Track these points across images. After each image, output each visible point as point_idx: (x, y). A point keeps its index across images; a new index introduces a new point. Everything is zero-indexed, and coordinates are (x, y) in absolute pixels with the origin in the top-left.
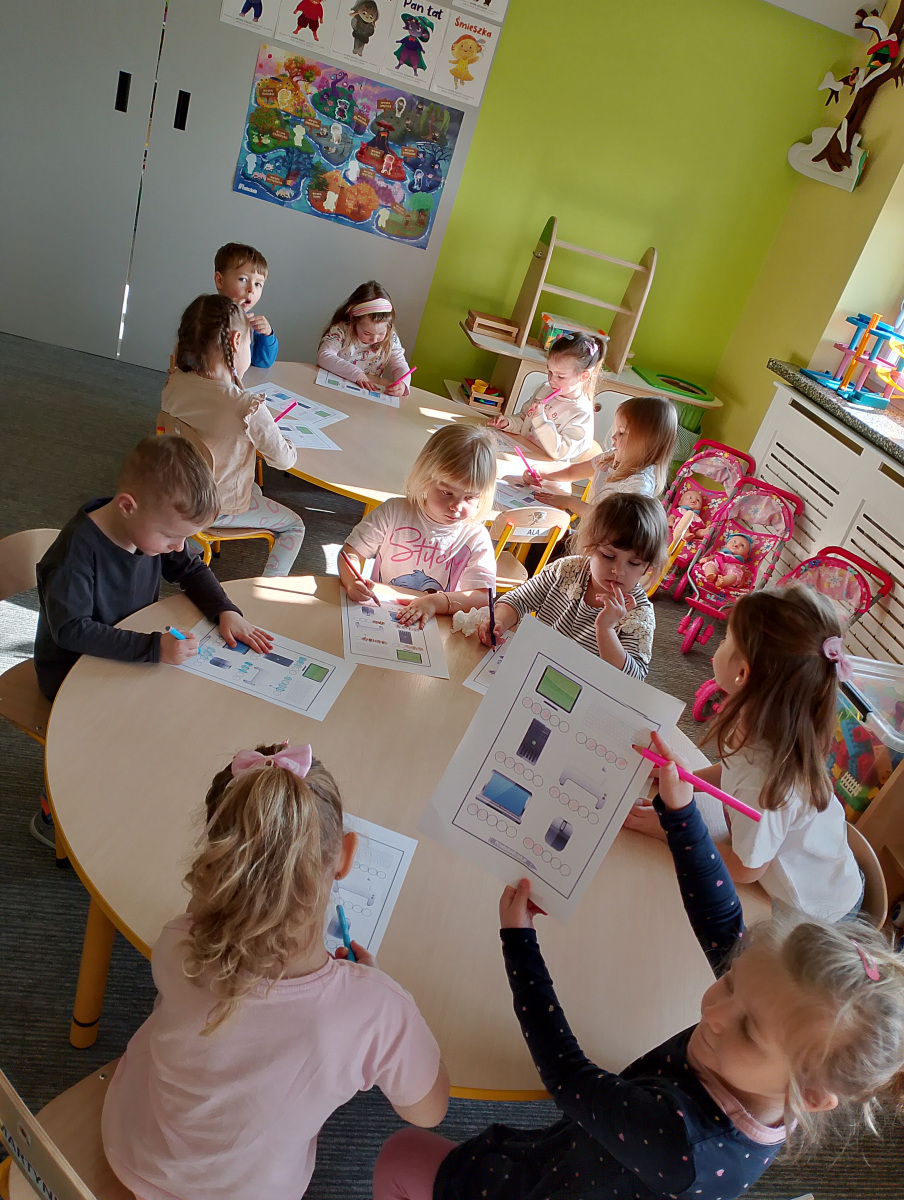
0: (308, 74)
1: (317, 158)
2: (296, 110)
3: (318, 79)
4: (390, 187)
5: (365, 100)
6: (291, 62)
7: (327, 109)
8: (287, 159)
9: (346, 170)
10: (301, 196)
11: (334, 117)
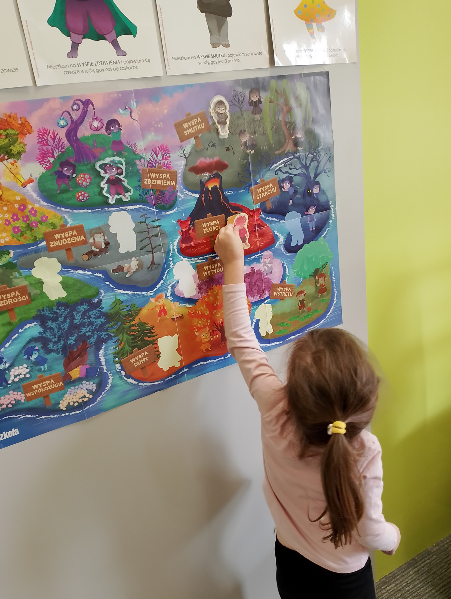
5: (151, 138)
7: (82, 195)
8: (49, 335)
9: (173, 286)
10: (110, 381)
11: (105, 203)
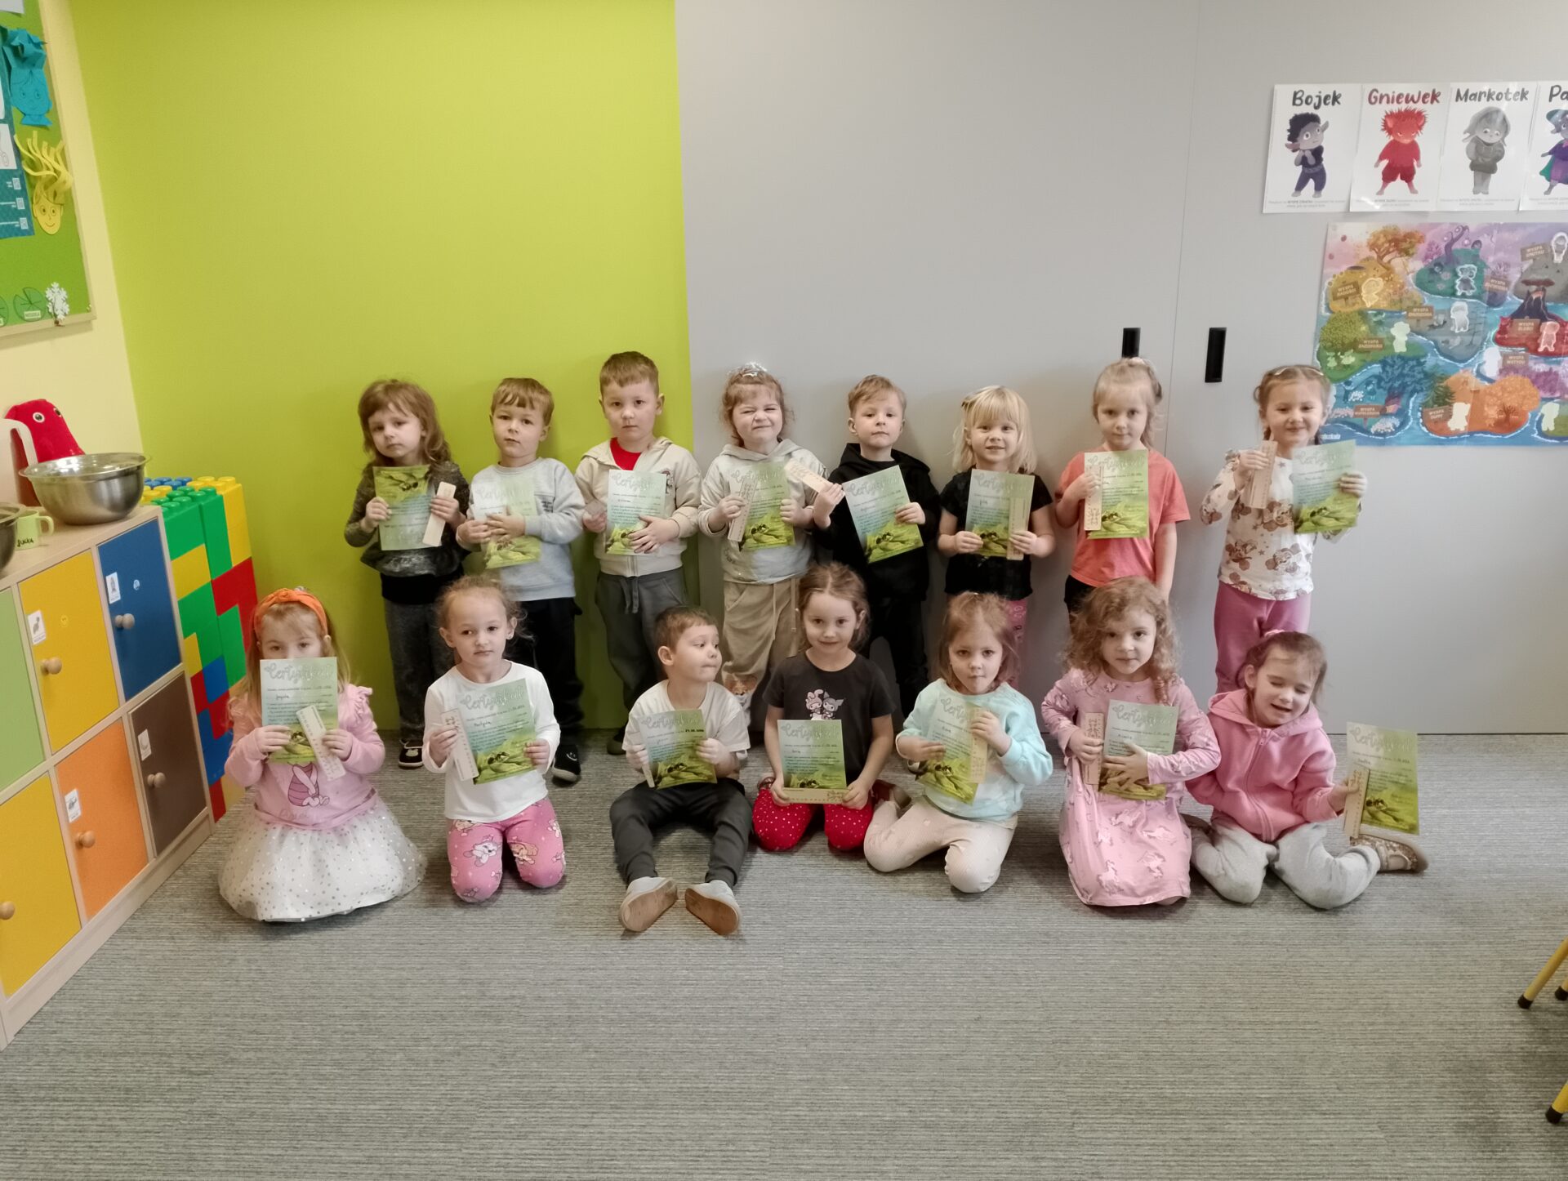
0: (1405, 245)
1: (1430, 361)
2: (1393, 302)
3: (1422, 248)
4: (1555, 368)
5: (1501, 255)
6: (1376, 236)
7: (1441, 287)
8: (1384, 376)
9: (1480, 365)
10: (1410, 423)
11: (1453, 294)
